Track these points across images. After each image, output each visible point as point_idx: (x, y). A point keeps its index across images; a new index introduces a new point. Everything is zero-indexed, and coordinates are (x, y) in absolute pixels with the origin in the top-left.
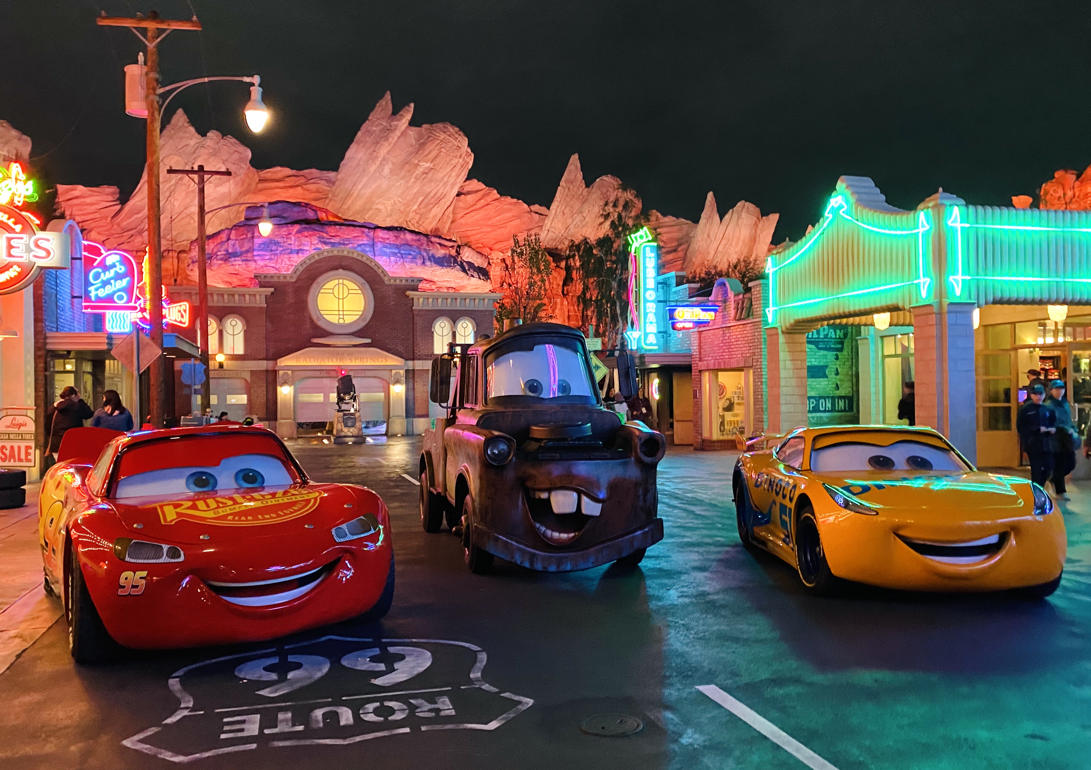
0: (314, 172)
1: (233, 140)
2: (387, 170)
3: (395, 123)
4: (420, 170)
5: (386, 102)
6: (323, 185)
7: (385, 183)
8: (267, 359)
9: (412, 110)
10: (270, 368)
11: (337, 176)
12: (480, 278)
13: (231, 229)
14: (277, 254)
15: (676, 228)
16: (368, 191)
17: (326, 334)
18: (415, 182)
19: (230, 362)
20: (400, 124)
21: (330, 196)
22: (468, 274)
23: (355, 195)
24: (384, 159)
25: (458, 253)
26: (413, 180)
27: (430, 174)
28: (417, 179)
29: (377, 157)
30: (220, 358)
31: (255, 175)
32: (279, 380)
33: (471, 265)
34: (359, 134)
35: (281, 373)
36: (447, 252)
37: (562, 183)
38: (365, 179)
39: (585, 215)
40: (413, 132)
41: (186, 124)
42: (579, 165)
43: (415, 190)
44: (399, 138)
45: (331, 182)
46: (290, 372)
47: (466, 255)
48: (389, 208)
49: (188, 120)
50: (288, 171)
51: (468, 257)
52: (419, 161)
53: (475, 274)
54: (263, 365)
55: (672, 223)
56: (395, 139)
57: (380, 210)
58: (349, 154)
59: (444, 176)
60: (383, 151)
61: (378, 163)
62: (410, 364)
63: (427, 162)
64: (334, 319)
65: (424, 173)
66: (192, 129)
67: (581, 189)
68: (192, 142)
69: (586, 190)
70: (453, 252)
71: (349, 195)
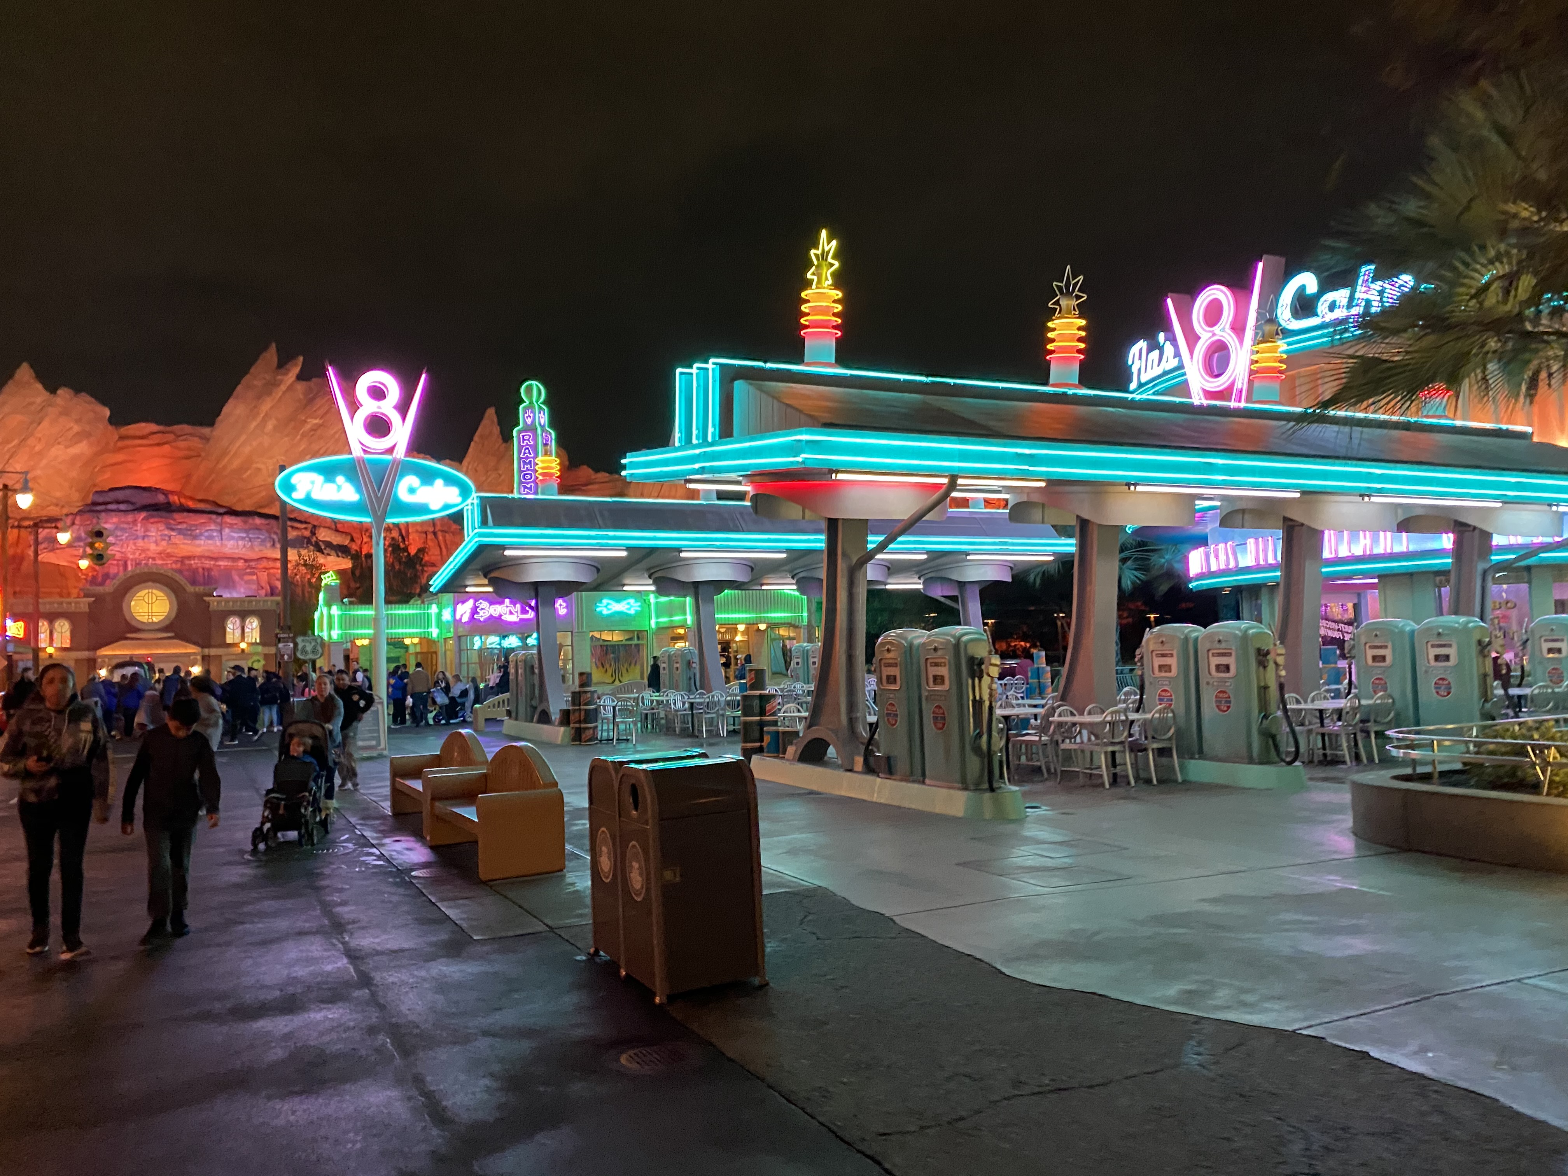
0: (186, 428)
1: (89, 398)
2: (270, 426)
3: (279, 377)
4: (308, 427)
5: (271, 355)
6: (195, 443)
7: (266, 441)
8: (88, 649)
9: (301, 364)
10: (92, 657)
11: (212, 431)
12: (338, 556)
13: (76, 514)
14: (122, 540)
15: (610, 484)
16: (247, 449)
17: (137, 630)
18: (301, 439)
19: (58, 653)
20: (285, 378)
21: (203, 454)
22: (323, 553)
23: (232, 453)
24: (266, 415)
25: (313, 533)
26: (299, 437)
27: (319, 432)
28: (303, 436)
29: (258, 414)
30: (50, 650)
31: (113, 433)
32: (97, 666)
33: (329, 544)
34: (239, 388)
35: (99, 660)
36: (300, 533)
37: (476, 438)
38: (243, 437)
39: (500, 472)
40: (301, 387)
41: (32, 381)
42: (495, 419)
43: (302, 448)
44: (284, 393)
45: (206, 439)
46: (107, 660)
47: (323, 534)
48: (271, 468)
49: (34, 375)
50: (153, 427)
51: (324, 536)
52: (307, 418)
53: (333, 553)
54: (85, 654)
55: (607, 479)
56: (280, 394)
57: (259, 470)
58: (226, 409)
59: (336, 433)
60: (266, 406)
61: (259, 419)
62: (206, 651)
63: (316, 418)
64: (144, 619)
65: (312, 430)
66: (39, 386)
67: (497, 445)
68: (39, 400)
69: (504, 445)
70: (307, 533)
71: (225, 453)
